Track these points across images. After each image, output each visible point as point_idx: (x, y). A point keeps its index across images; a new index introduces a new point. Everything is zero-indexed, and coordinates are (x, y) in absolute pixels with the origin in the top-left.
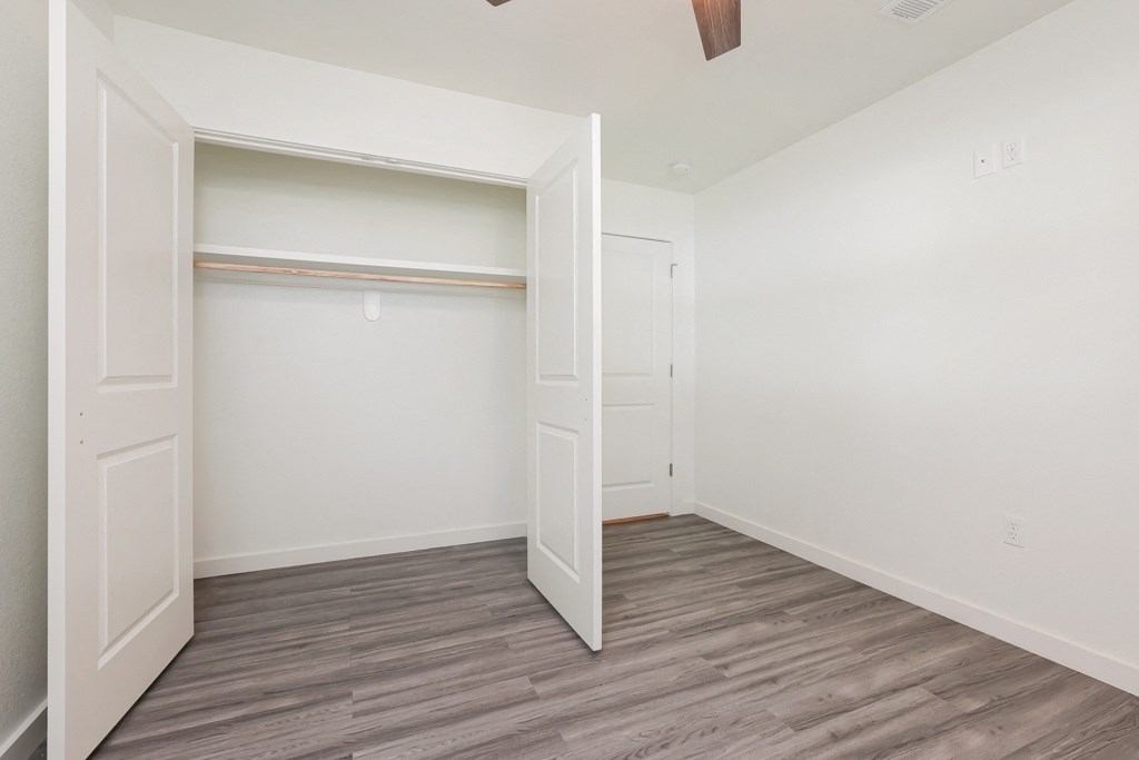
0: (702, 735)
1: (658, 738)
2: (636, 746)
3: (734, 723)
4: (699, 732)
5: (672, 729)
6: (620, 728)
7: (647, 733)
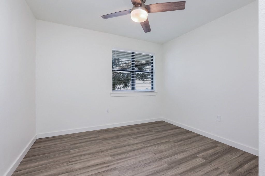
0: (137, 166)
1: (146, 165)
2: (151, 164)
3: (129, 169)
4: (138, 167)
5: (144, 167)
6: (155, 167)
7: (149, 166)
